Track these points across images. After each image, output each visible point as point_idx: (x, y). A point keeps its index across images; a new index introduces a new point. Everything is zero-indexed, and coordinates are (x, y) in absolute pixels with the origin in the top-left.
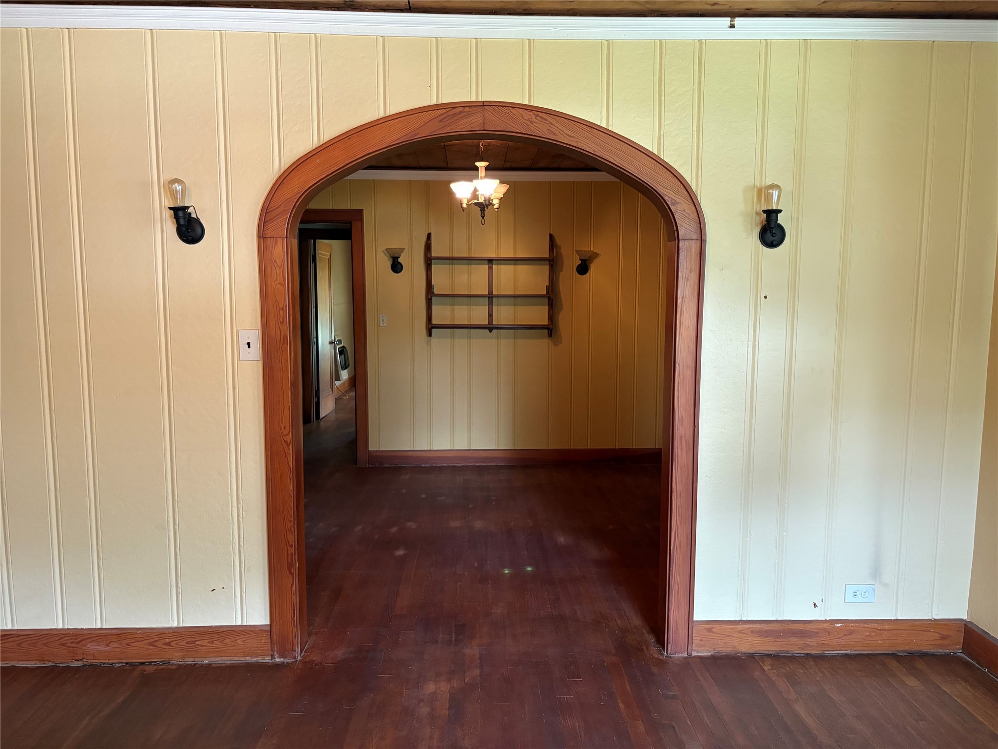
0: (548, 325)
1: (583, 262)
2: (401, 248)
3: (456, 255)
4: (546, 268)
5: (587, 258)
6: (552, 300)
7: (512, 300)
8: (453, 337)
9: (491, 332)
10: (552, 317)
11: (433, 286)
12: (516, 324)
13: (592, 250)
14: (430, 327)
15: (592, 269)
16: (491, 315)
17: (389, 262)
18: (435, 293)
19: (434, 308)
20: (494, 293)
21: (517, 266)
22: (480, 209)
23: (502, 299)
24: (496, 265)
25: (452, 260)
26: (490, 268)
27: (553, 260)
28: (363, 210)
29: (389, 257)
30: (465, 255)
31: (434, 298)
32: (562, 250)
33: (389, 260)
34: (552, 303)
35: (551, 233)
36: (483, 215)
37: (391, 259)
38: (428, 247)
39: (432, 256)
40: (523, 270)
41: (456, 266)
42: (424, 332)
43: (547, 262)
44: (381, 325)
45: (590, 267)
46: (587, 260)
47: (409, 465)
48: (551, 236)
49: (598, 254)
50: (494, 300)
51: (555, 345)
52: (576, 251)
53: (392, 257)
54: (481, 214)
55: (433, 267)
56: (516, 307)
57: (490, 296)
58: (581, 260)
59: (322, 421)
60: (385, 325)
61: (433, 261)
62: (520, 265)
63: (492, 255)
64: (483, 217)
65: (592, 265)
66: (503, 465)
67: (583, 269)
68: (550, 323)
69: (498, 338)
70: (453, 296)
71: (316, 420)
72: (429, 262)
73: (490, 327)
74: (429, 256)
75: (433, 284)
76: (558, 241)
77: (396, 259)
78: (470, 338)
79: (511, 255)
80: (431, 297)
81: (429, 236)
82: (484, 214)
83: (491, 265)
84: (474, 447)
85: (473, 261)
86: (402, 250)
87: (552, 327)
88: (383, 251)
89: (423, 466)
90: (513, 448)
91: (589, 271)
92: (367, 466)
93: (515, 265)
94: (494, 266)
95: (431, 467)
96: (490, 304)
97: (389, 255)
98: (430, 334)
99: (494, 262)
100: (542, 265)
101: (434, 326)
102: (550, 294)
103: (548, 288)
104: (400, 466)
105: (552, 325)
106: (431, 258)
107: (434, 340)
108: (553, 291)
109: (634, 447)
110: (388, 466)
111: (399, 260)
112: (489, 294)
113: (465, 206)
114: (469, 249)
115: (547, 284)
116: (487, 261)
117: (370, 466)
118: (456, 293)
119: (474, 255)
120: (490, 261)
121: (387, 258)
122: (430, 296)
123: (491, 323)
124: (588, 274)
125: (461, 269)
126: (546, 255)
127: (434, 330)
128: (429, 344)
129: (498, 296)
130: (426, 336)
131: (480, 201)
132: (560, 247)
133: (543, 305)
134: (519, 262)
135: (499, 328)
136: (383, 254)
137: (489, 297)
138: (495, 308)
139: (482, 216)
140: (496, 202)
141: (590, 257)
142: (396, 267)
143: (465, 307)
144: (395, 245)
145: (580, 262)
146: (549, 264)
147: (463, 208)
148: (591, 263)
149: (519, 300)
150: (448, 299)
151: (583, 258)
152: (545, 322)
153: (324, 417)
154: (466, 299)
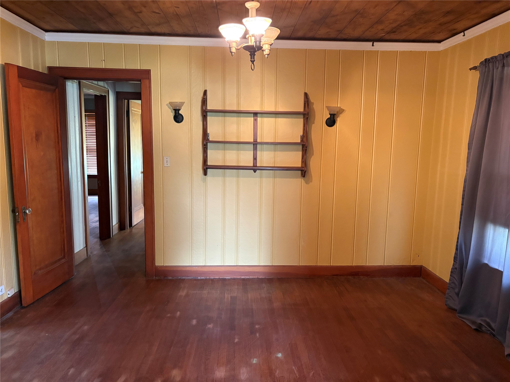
0: (302, 167)
1: (332, 116)
2: (181, 102)
3: (227, 108)
4: (300, 121)
5: (335, 113)
6: (307, 147)
7: (272, 146)
8: (224, 176)
9: (255, 172)
10: (305, 161)
11: (209, 134)
12: (276, 166)
13: (339, 106)
14: (205, 168)
15: (338, 122)
16: (255, 159)
17: (172, 114)
18: (210, 140)
19: (209, 152)
20: (258, 141)
21: (277, 119)
22: (249, 53)
23: (265, 146)
24: (260, 117)
25: (224, 112)
26: (255, 120)
27: (308, 114)
28: (150, 70)
29: (172, 110)
30: (235, 108)
31: (209, 144)
32: (314, 106)
33: (172, 112)
34: (306, 150)
35: (306, 92)
36: (253, 60)
37: (174, 111)
38: (204, 102)
39: (208, 108)
40: (282, 121)
41: (227, 118)
42: (201, 171)
43: (302, 116)
44: (165, 165)
45: (337, 120)
46: (335, 114)
47: (188, 278)
48: (306, 95)
49: (344, 110)
50: (259, 146)
51: (307, 183)
52: (327, 107)
53: (174, 109)
54: (251, 58)
55: (208, 118)
56: (276, 152)
57: (255, 143)
58: (331, 115)
59: (133, 228)
60: (168, 165)
61: (208, 113)
62: (280, 118)
63: (257, 109)
64: (253, 62)
65: (338, 119)
66: (263, 278)
67: (331, 122)
68: (304, 166)
69: (261, 177)
70: (225, 143)
71: (129, 227)
72: (205, 114)
73: (255, 168)
74: (204, 108)
75: (208, 132)
76: (312, 99)
77: (177, 111)
78: (238, 176)
79: (272, 109)
80: (207, 143)
81: (205, 93)
82: (254, 58)
83: (256, 118)
84: (241, 263)
85: (242, 115)
86: (182, 103)
87: (305, 169)
88: (167, 105)
89: (199, 278)
90: (271, 265)
91: (336, 124)
92: (154, 278)
93: (276, 118)
94: (259, 119)
95: (206, 279)
96: (255, 149)
97: (172, 108)
98: (205, 173)
99: (258, 115)
100: (298, 118)
101: (209, 167)
102: (304, 142)
103: (302, 137)
104: (180, 279)
105: (306, 167)
106: (206, 110)
107: (208, 178)
108: (307, 140)
109: (367, 265)
110: (170, 278)
111: (180, 112)
112: (254, 142)
113: (234, 50)
114: (238, 104)
115: (302, 134)
116: (253, 115)
117: (157, 278)
118: (227, 140)
119: (242, 109)
120: (255, 114)
121: (170, 110)
122: (205, 143)
123: (255, 165)
124: (335, 126)
125: (231, 120)
126: (301, 110)
127: (209, 170)
128: (205, 181)
129: (262, 143)
130: (202, 175)
131: (250, 44)
132: (313, 103)
133: (297, 150)
134: (279, 115)
135: (262, 169)
136: (167, 107)
137: (253, 144)
138: (259, 153)
139: (251, 61)
140: (266, 48)
141: (337, 112)
142: (178, 118)
143: (235, 151)
144: (177, 100)
145: (329, 116)
146: (304, 117)
147: (231, 52)
148: (338, 117)
149: (279, 146)
150: (221, 145)
151: (332, 113)
152: (299, 165)
153: (136, 225)
154: (235, 145)
